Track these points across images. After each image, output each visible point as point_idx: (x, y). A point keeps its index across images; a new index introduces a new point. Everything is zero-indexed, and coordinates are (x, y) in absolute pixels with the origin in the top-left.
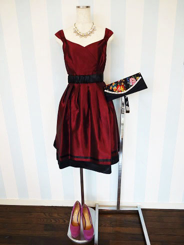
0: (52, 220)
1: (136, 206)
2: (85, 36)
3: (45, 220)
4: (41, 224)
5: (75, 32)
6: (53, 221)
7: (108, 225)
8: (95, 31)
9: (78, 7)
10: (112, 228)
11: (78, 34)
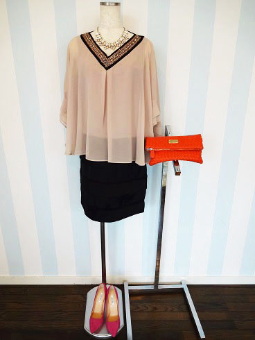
1: (179, 281)
5: (98, 40)
9: (103, 4)
11: (102, 44)
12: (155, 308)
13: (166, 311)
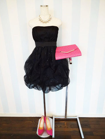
1: (76, 116)
2: (46, 22)
3: (33, 125)
5: (40, 20)
7: (69, 127)
8: (51, 20)
9: (41, 6)
10: (71, 129)
11: (42, 21)
12: (61, 127)
13: (65, 127)
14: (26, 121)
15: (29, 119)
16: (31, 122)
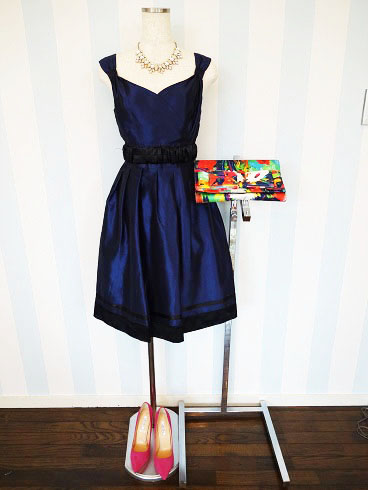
0: (99, 435)
1: (258, 402)
2: (161, 69)
3: (84, 435)
4: (75, 444)
5: (140, 60)
6: (101, 437)
8: (179, 61)
9: (146, 10)
11: (146, 66)
14: (60, 424)
15: (70, 415)
16: (78, 425)
